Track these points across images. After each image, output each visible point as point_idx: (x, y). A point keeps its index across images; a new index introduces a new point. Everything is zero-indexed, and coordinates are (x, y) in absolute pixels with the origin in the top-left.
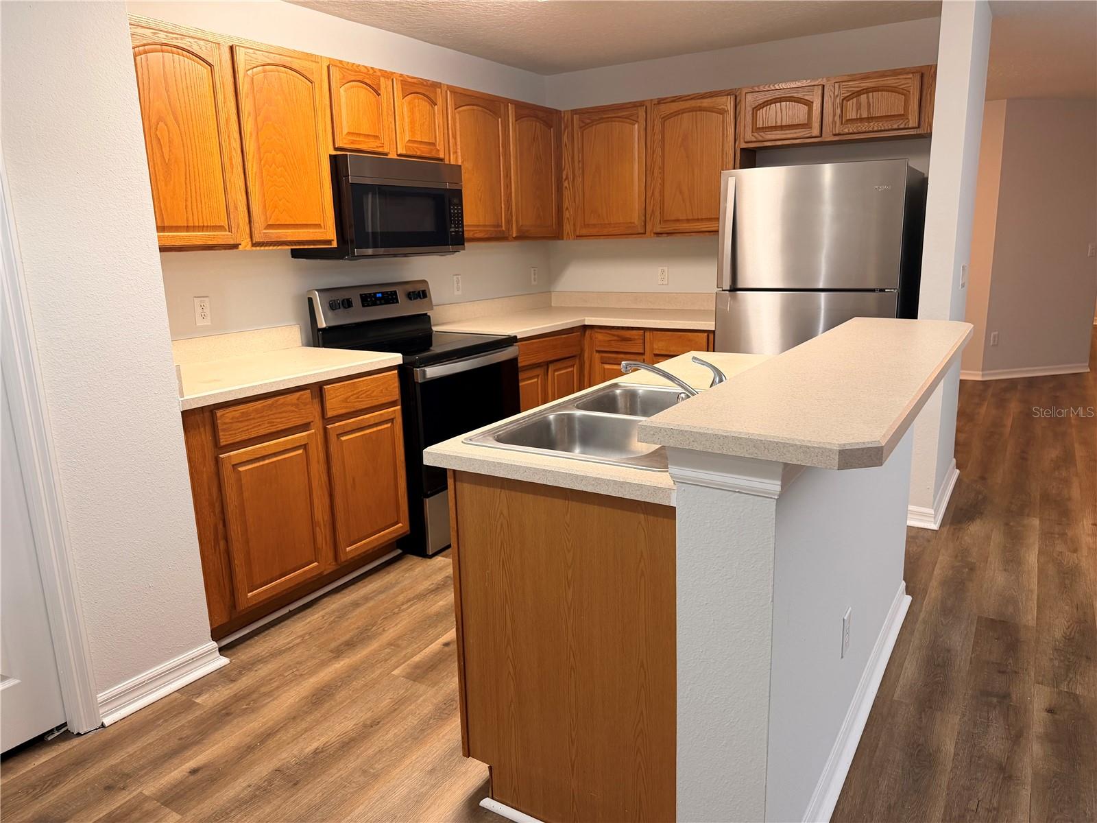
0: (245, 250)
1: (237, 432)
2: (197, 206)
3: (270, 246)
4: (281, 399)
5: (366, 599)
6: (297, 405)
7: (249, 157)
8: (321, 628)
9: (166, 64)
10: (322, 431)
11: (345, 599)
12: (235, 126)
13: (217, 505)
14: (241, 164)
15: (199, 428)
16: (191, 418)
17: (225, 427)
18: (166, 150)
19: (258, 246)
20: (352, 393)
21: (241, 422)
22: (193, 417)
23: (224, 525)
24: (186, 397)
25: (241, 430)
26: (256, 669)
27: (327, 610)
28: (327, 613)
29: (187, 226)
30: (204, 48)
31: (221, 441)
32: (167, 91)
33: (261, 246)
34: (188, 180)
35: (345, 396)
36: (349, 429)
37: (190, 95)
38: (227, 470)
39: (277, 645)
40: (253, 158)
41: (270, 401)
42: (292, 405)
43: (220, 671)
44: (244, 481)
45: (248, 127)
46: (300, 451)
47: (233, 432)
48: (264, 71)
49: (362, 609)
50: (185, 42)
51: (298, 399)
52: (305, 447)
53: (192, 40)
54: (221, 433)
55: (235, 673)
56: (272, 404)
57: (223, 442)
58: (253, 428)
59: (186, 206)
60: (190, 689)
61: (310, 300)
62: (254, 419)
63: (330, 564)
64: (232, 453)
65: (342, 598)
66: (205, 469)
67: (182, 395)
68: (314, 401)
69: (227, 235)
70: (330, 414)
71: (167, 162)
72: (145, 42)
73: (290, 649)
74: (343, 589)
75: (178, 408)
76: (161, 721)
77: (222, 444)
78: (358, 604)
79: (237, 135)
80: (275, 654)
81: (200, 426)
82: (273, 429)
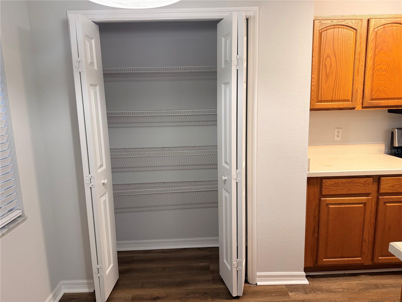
0: (358, 110)
1: (331, 190)
2: (338, 91)
3: (371, 108)
4: (356, 180)
5: (384, 286)
6: (364, 184)
7: (368, 69)
8: (354, 290)
9: (335, 33)
10: (376, 199)
11: (373, 281)
12: (364, 55)
13: (317, 218)
14: (363, 72)
15: (314, 185)
16: (311, 181)
17: (326, 187)
18: (328, 69)
19: (365, 108)
20: (398, 183)
21: (334, 186)
22: (313, 180)
23: (318, 227)
24: (310, 172)
25: (333, 190)
26: (317, 293)
27: (361, 282)
28: (360, 284)
29: (332, 100)
30: (354, 23)
31: (323, 192)
32: (333, 44)
33: (367, 108)
34: (336, 80)
35: (393, 184)
36: (392, 201)
37: (344, 45)
38: (323, 205)
39: (331, 287)
40: (370, 68)
41: (350, 180)
42: (361, 183)
43: (304, 286)
44: (330, 212)
45: (370, 54)
46: (362, 205)
47: (329, 190)
48: (384, 28)
49: (378, 290)
50: (346, 22)
51: (365, 181)
52: (365, 204)
53: (349, 21)
54: (323, 189)
55: (309, 290)
56: (351, 181)
57: (324, 193)
58: (339, 190)
59: (333, 92)
60: (290, 287)
61: (393, 133)
62: (340, 186)
63: (368, 261)
64: (327, 198)
65: (372, 279)
66: (314, 202)
67: (309, 170)
68: (374, 183)
69: (350, 104)
70: (382, 191)
71: (328, 74)
72: (327, 26)
73: (336, 292)
74: (374, 275)
75: (306, 175)
76: (274, 294)
77: (323, 194)
78: (378, 287)
79: (364, 59)
80: (329, 291)
81: (315, 185)
82: (349, 193)
